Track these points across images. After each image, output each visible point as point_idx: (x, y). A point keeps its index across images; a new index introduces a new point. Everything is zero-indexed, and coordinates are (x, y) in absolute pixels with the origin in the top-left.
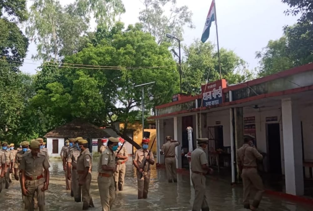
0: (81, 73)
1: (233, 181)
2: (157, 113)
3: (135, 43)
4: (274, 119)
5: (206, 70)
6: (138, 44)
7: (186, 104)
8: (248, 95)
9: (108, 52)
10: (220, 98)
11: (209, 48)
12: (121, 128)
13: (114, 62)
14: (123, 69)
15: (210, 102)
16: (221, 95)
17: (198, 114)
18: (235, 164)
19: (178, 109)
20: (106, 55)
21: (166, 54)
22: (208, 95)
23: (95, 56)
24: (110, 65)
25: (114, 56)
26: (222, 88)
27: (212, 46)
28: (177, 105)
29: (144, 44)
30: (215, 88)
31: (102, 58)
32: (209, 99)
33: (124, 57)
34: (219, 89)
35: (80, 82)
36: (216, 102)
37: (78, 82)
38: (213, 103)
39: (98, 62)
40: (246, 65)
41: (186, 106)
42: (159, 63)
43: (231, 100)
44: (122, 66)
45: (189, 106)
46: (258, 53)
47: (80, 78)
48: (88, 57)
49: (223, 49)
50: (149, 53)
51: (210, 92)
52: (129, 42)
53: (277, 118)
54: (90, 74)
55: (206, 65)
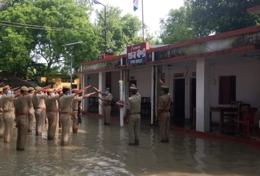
0: (9, 30)
1: (152, 123)
2: (83, 69)
3: (58, 5)
4: (181, 75)
5: (116, 32)
6: (61, 6)
7: (112, 62)
8: (169, 56)
9: (33, 12)
10: (143, 57)
11: (118, 12)
12: (43, 81)
13: (40, 22)
14: (48, 29)
15: (135, 61)
16: (144, 55)
17: (123, 70)
18: (154, 110)
19: (103, 65)
20: (32, 15)
21: (85, 16)
22: (133, 55)
23: (22, 15)
24: (36, 24)
25: (40, 16)
26: (146, 49)
27: (120, 10)
28: (102, 62)
29: (67, 6)
30: (139, 50)
31: (28, 18)
32: (134, 58)
33: (49, 18)
34: (144, 50)
35: (9, 39)
36: (140, 61)
37: (7, 39)
38: (137, 61)
39: (25, 21)
40: (147, 29)
41: (111, 63)
42: (80, 25)
43: (153, 60)
44: (47, 26)
45: (114, 63)
46: (162, 19)
47: (9, 35)
48: (16, 16)
49: (129, 14)
50: (72, 15)
51: (135, 53)
52: (53, 4)
53: (183, 75)
54: (18, 31)
55: (116, 28)
